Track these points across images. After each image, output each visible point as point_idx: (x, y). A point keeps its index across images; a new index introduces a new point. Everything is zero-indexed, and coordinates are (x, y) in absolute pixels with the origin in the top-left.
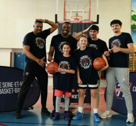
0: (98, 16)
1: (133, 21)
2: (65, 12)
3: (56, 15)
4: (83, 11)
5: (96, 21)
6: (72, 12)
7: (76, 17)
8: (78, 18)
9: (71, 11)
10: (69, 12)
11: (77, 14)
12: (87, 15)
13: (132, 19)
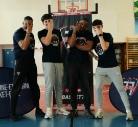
0: (97, 5)
1: (136, 8)
2: (59, 2)
3: (49, 6)
5: (94, 10)
6: (67, 1)
7: (71, 7)
8: (74, 7)
10: (64, 2)
11: (73, 4)
13: (135, 7)
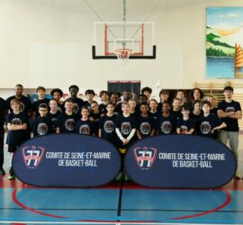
0: (155, 47)
1: (209, 43)
2: (106, 43)
3: (94, 47)
4: (133, 40)
5: (151, 54)
6: (118, 42)
8: (126, 51)
9: (115, 40)
10: (113, 42)
11: (124, 44)
12: (139, 45)
13: (207, 41)
